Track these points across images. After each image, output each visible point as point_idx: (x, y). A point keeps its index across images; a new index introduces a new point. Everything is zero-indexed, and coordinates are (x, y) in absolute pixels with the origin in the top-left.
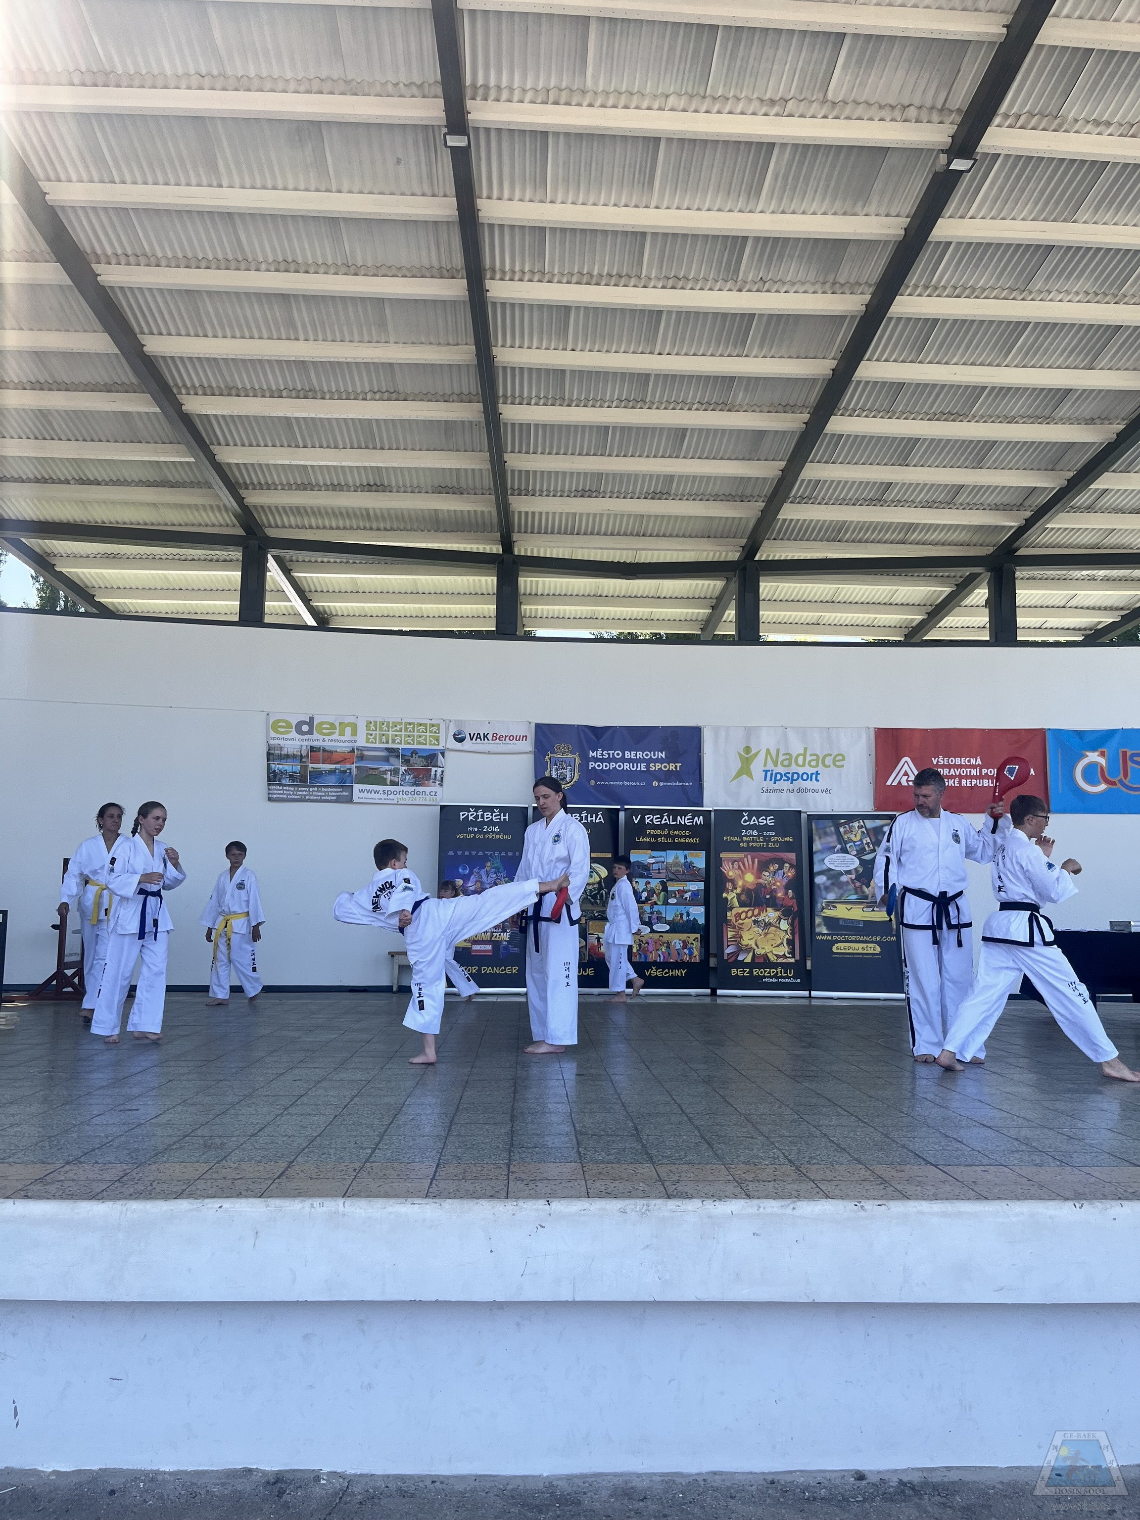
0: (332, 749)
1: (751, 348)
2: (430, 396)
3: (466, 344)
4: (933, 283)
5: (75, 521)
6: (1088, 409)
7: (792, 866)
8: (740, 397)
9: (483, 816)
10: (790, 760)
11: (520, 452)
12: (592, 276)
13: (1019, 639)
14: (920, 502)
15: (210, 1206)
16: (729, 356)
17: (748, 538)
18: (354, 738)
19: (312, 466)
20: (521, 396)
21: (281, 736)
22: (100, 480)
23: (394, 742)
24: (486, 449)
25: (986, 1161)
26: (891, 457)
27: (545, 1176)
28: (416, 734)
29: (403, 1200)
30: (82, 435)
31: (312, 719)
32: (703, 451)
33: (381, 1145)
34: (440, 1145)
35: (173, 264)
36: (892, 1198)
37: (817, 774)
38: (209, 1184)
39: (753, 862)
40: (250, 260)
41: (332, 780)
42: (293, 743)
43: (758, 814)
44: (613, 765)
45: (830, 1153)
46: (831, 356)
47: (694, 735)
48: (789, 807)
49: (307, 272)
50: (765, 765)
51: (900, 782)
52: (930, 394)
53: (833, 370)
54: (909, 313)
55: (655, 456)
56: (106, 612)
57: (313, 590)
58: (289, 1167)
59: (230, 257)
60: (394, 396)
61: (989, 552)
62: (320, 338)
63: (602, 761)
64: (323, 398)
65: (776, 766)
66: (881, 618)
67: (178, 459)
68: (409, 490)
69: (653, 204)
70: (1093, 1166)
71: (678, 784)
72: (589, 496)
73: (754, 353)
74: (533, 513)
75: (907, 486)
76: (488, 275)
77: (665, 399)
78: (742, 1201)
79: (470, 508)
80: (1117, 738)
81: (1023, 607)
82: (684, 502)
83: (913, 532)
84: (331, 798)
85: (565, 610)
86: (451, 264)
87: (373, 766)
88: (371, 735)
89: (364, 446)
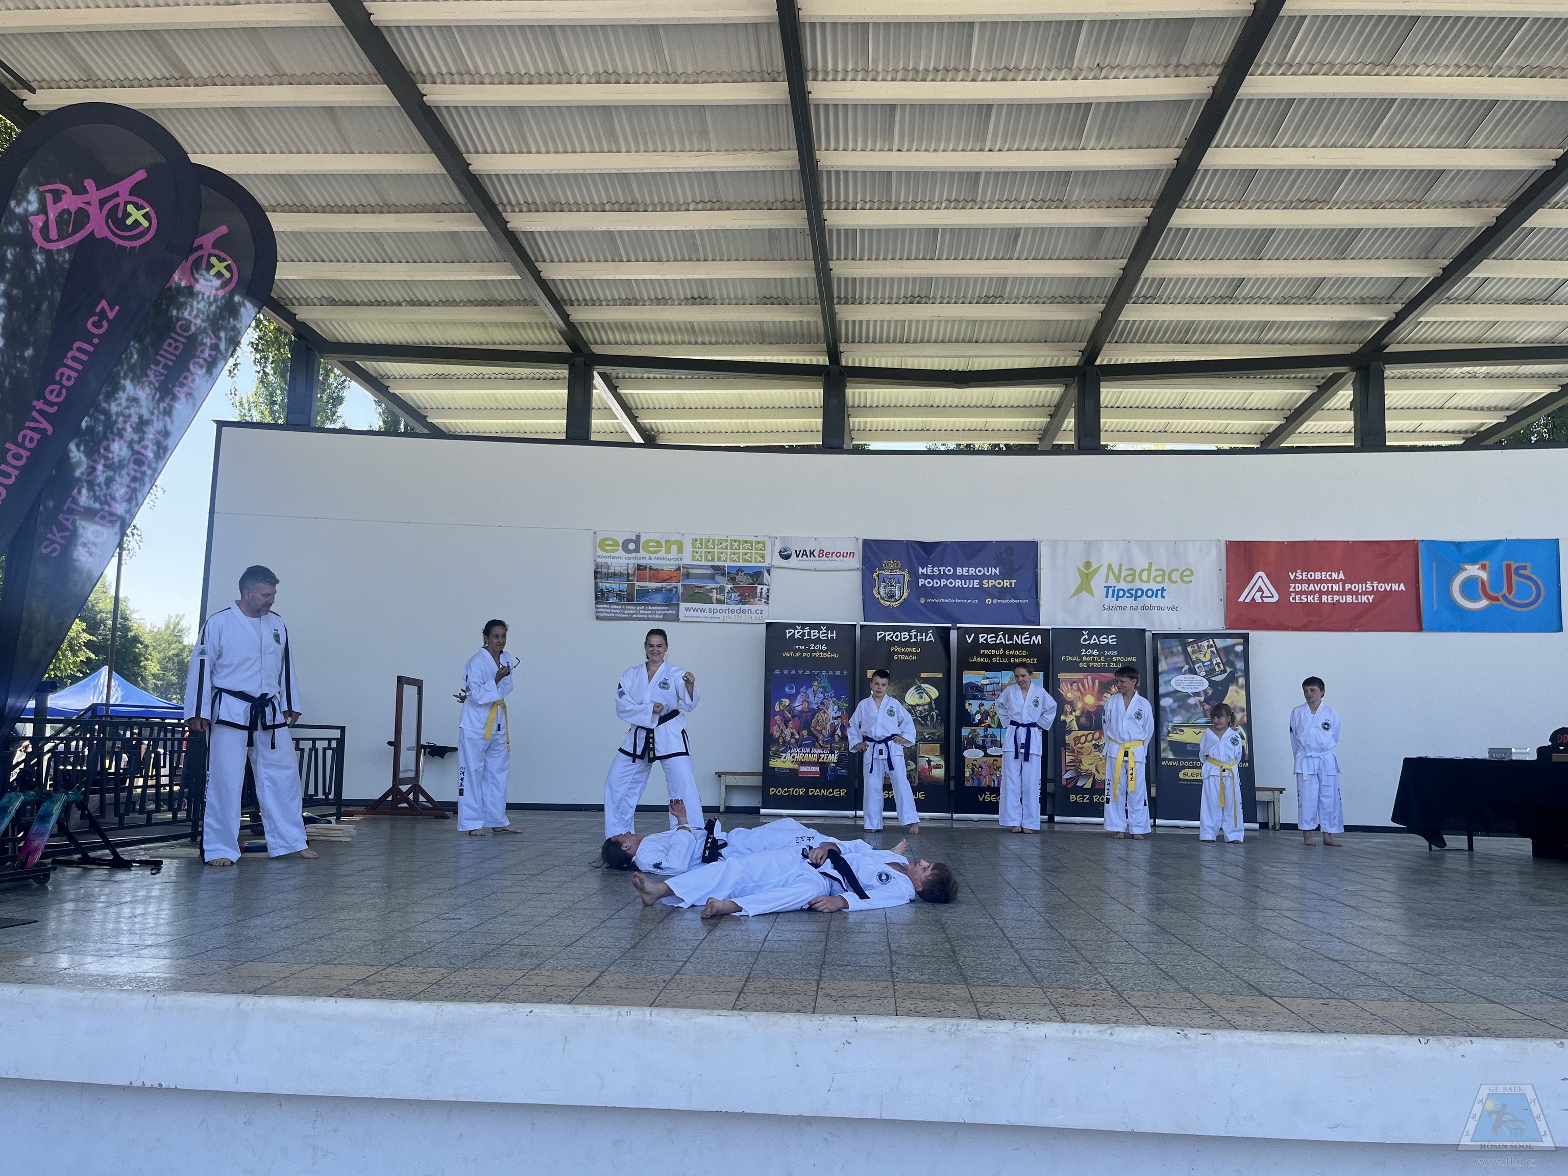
0: (659, 567)
1: (1088, 139)
2: (753, 205)
3: (789, 149)
4: (1287, 60)
5: (407, 343)
6: (1465, 192)
8: (1076, 193)
9: (809, 634)
10: (1133, 575)
11: (846, 259)
12: (916, 70)
13: (1388, 443)
14: (1276, 298)
15: (521, 1010)
16: (1064, 149)
17: (1088, 342)
18: (680, 556)
19: (636, 280)
20: (846, 201)
21: (608, 554)
22: (430, 300)
23: (719, 559)
24: (812, 257)
25: (1327, 994)
26: (1243, 252)
27: (854, 992)
28: (741, 551)
29: (709, 1011)
30: (412, 257)
32: (1038, 250)
33: (692, 959)
34: (752, 960)
35: (496, 81)
36: (1219, 1028)
37: (1163, 590)
38: (521, 990)
39: (1094, 683)
40: (571, 73)
41: (658, 598)
42: (620, 561)
43: (1099, 632)
44: (943, 582)
46: (1175, 145)
47: (1030, 549)
48: (1133, 625)
49: (627, 82)
50: (1107, 581)
51: (1253, 599)
52: (1285, 181)
53: (1177, 159)
54: (1260, 94)
55: (987, 259)
56: (437, 433)
57: (640, 407)
58: (600, 976)
59: (552, 71)
60: (717, 205)
61: (1355, 350)
62: (642, 148)
63: (932, 577)
64: (645, 211)
65: (1118, 581)
66: (1234, 425)
67: (503, 277)
68: (734, 301)
71: (1013, 601)
72: (919, 303)
73: (1091, 145)
74: (861, 322)
75: (1261, 281)
76: (810, 76)
77: (997, 198)
78: (1057, 1024)
79: (795, 319)
80: (1500, 550)
81: (1389, 409)
82: (1018, 305)
83: (1269, 330)
84: (658, 616)
85: (895, 423)
86: (771, 67)
87: (699, 584)
88: (697, 552)
89: (687, 258)
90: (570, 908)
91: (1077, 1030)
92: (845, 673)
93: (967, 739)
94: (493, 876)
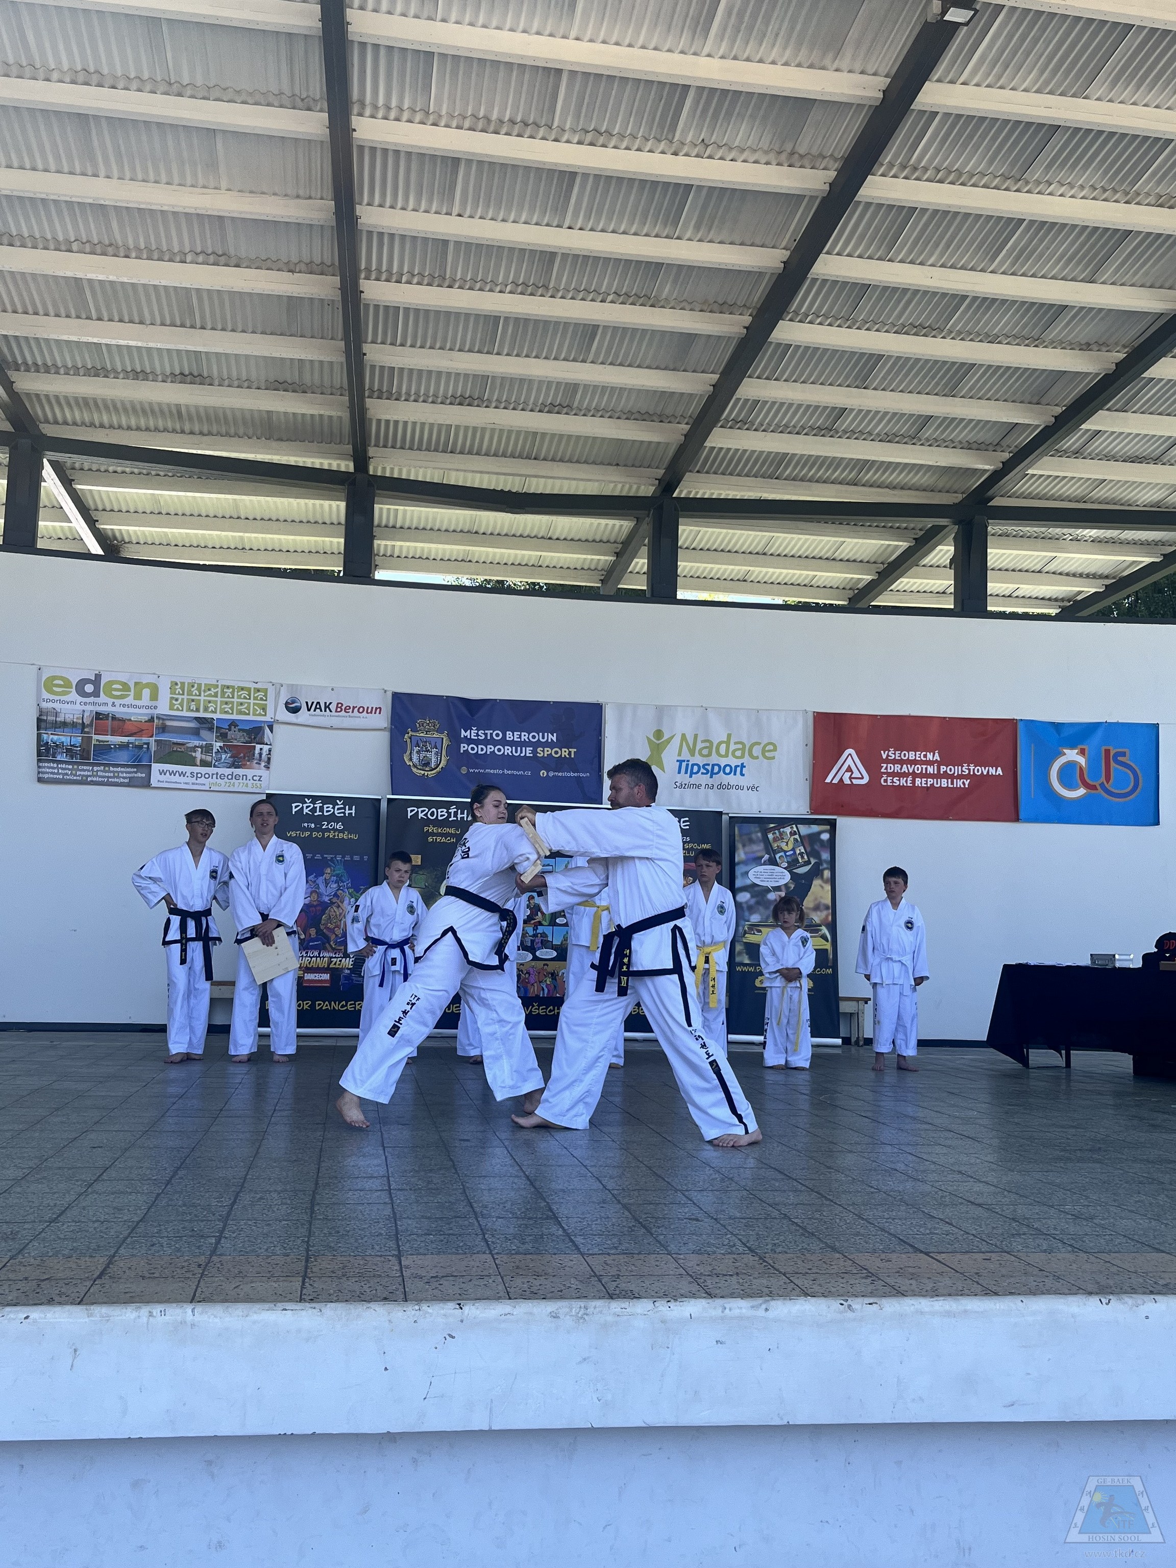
0: (125, 717)
1: (685, 227)
2: (269, 264)
3: (322, 199)
4: (912, 162)
6: (1085, 332)
8: (667, 290)
9: (321, 809)
10: (710, 748)
11: (383, 343)
12: (488, 120)
13: (989, 608)
14: (878, 435)
15: (12, 1316)
16: (657, 236)
17: (667, 469)
18: (154, 703)
19: (107, 345)
20: (389, 271)
21: (56, 698)
23: (206, 710)
24: (340, 334)
25: (984, 1247)
26: (847, 378)
27: (448, 1270)
28: (235, 700)
29: (272, 1305)
31: (98, 676)
32: (617, 355)
33: (227, 1234)
34: (303, 1231)
36: (885, 1295)
37: (743, 766)
38: (6, 1286)
40: (38, 66)
41: (123, 757)
42: (73, 708)
44: (490, 749)
45: (796, 1238)
46: (783, 245)
47: (593, 714)
48: (708, 806)
49: (113, 87)
50: (679, 755)
51: (841, 780)
52: (899, 301)
53: (784, 263)
54: (881, 198)
55: (555, 359)
57: (100, 508)
58: (110, 1263)
60: (223, 260)
61: (957, 501)
62: (127, 175)
63: (477, 742)
64: (127, 256)
65: (693, 755)
66: (821, 577)
68: (236, 383)
69: (573, 34)
71: (572, 774)
72: (470, 405)
73: (688, 235)
74: (396, 422)
75: (864, 414)
76: (356, 109)
77: (573, 286)
78: (702, 1301)
79: (314, 412)
80: (1099, 734)
81: (992, 569)
82: (589, 419)
83: (868, 472)
84: (122, 780)
85: (430, 549)
86: (308, 90)
87: (179, 741)
88: (177, 700)
89: (178, 323)
91: (727, 1306)
92: (366, 858)
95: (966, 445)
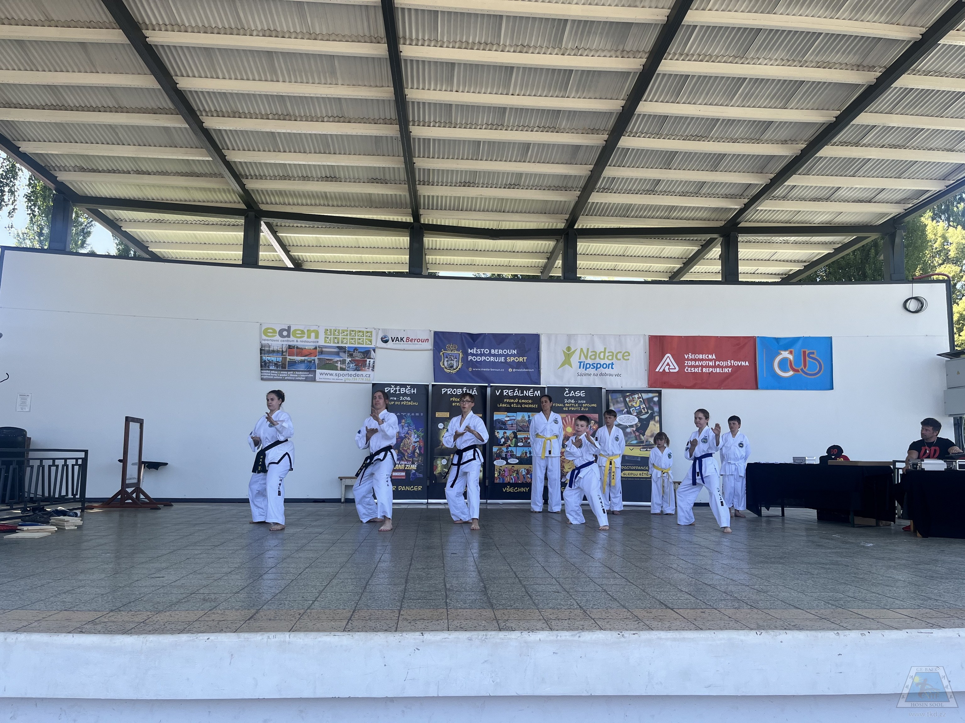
0: (303, 347)
1: (571, 92)
2: (365, 120)
3: (388, 87)
4: (685, 52)
6: (784, 134)
7: (596, 422)
8: (564, 124)
9: (400, 390)
10: (595, 355)
11: (423, 157)
12: (468, 43)
13: (740, 280)
14: (678, 192)
15: (201, 638)
16: (557, 97)
17: (570, 214)
18: (317, 340)
19: (290, 165)
20: (424, 121)
21: (269, 338)
22: (150, 171)
23: (342, 342)
24: (402, 154)
25: (704, 606)
26: (660, 164)
27: (422, 617)
28: (357, 337)
29: (329, 633)
30: (138, 142)
31: (289, 327)
32: (541, 158)
33: (319, 599)
34: (357, 598)
35: (196, 30)
36: (642, 630)
37: (612, 364)
38: (202, 624)
39: (572, 419)
40: (246, 29)
41: (302, 367)
42: (277, 343)
43: (575, 389)
44: (483, 358)
45: (606, 602)
46: (621, 98)
47: (535, 339)
48: (595, 385)
49: (283, 37)
50: (580, 359)
51: (664, 370)
52: (684, 124)
53: (623, 107)
54: (670, 71)
55: (510, 161)
56: (155, 258)
57: (291, 245)
58: (257, 613)
59: (233, 27)
60: (342, 119)
61: (722, 225)
62: (293, 80)
63: (476, 355)
64: (296, 121)
65: (586, 359)
66: (654, 266)
67: (201, 158)
68: (353, 180)
70: (771, 608)
71: (525, 370)
72: (468, 186)
73: (572, 96)
74: (433, 197)
75: (670, 182)
76: (402, 41)
77: (516, 124)
78: (547, 632)
79: (392, 193)
80: (800, 342)
81: (740, 260)
82: (529, 190)
83: (674, 212)
84: (302, 378)
85: (454, 259)
86: (377, 33)
87: (329, 358)
88: (328, 338)
89: (323, 152)
90: (239, 568)
91: (559, 635)
92: (422, 414)
93: (496, 453)
94: (188, 548)
95: (725, 196)
